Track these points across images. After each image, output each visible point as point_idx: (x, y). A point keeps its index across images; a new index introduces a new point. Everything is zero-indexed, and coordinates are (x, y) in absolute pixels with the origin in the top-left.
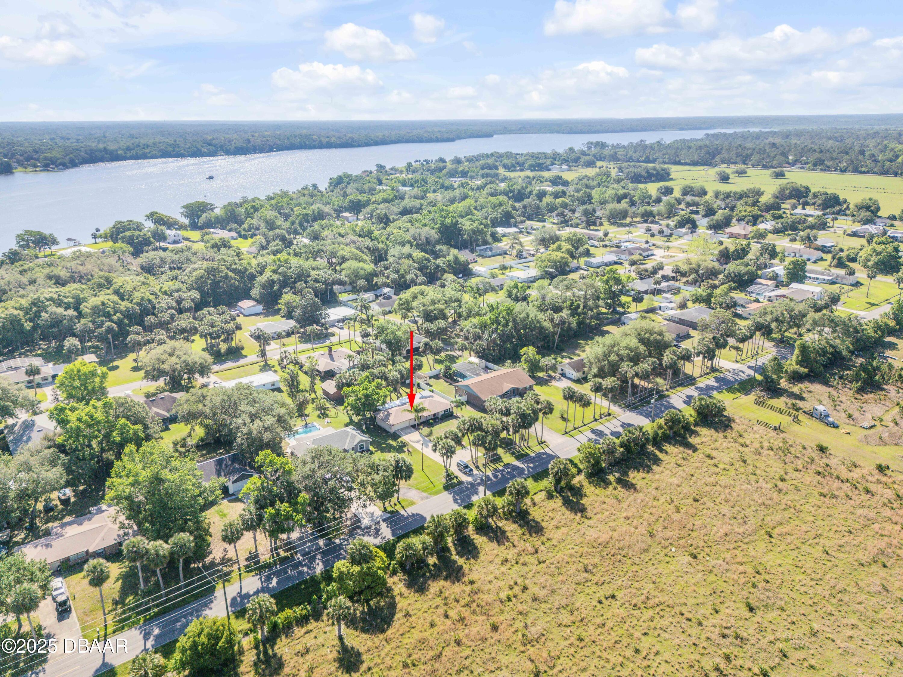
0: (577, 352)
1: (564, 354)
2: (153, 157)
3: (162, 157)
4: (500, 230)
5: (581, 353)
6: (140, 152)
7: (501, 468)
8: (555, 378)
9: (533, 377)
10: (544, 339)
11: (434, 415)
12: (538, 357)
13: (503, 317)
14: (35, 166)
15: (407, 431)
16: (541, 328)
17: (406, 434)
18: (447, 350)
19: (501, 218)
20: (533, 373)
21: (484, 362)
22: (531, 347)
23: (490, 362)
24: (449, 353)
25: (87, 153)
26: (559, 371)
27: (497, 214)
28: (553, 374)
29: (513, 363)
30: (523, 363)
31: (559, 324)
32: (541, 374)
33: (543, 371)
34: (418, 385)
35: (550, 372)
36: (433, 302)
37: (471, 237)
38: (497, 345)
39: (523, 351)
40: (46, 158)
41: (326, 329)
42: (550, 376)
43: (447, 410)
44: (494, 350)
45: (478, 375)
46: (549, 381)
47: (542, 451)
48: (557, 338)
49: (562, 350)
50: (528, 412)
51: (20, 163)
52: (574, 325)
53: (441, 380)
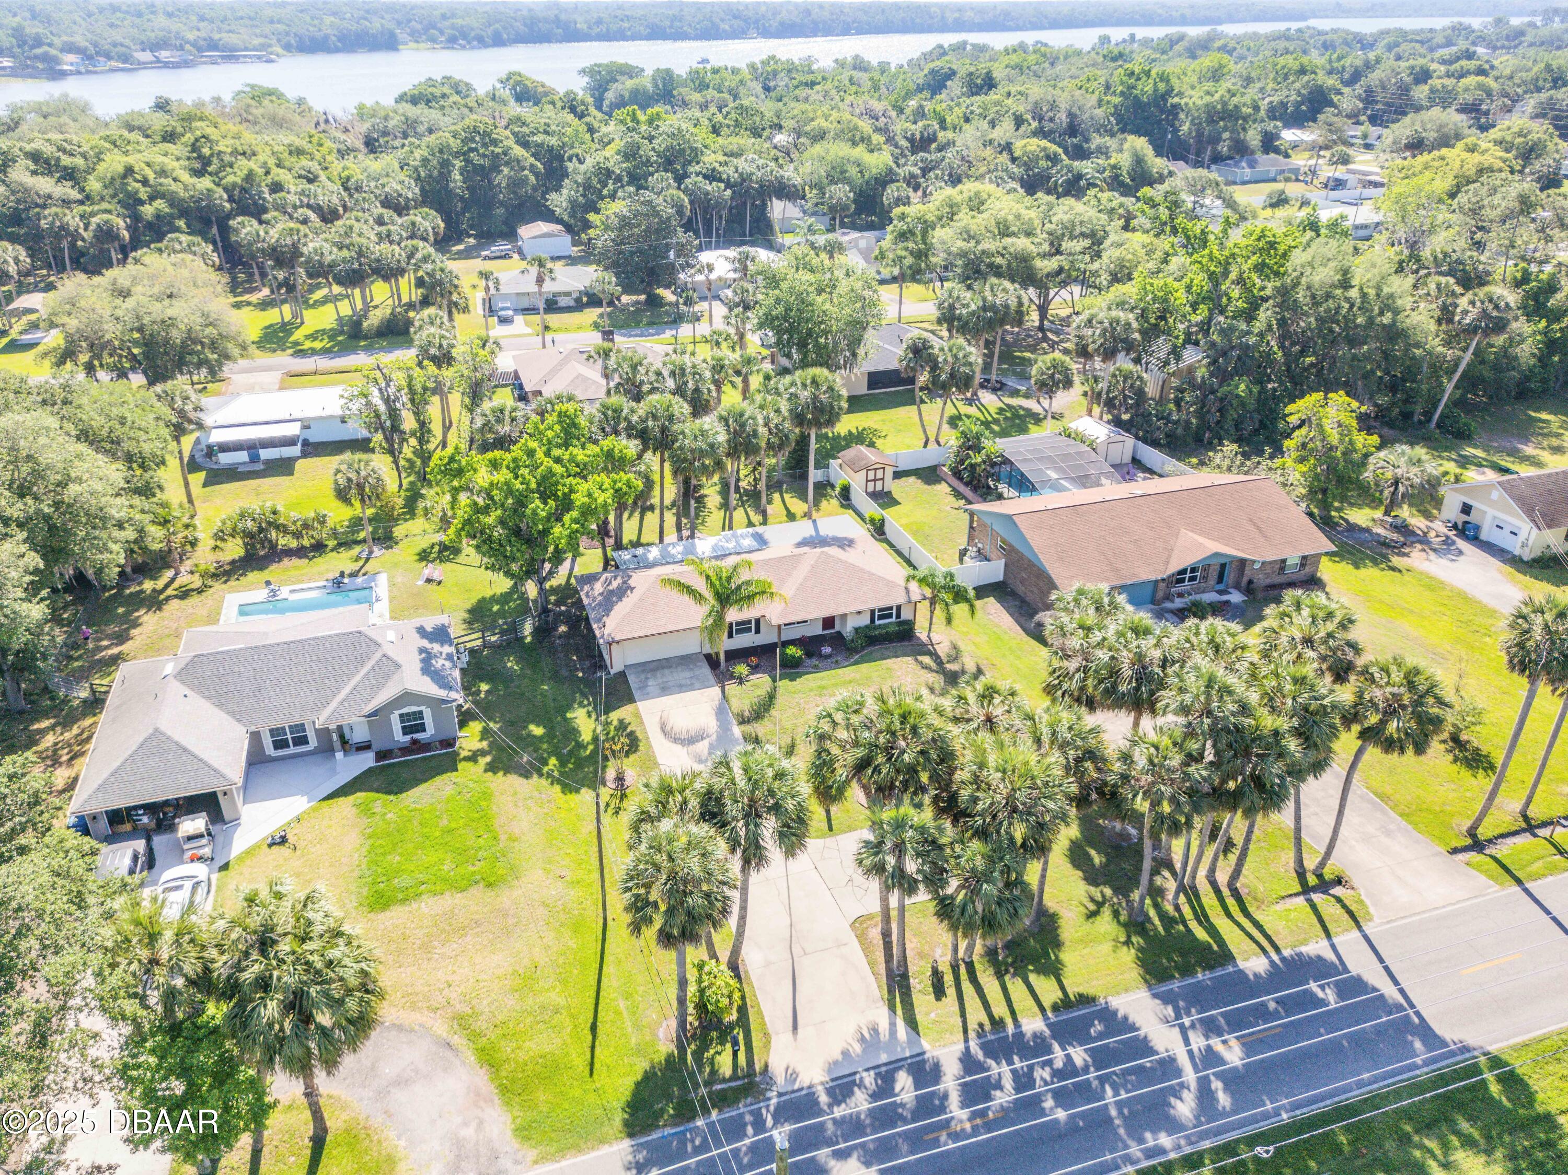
0: (1529, 450)
1: (1470, 451)
2: (634, 38)
3: (649, 38)
4: (1289, 135)
5: (1545, 456)
6: (614, 27)
7: (1033, 1024)
8: (1423, 540)
9: (1326, 523)
10: (1393, 388)
11: (829, 622)
12: (1363, 441)
13: (1240, 281)
14: (433, 40)
15: (683, 675)
16: (1394, 333)
17: (665, 690)
18: (1015, 393)
19: (1298, 105)
20: (1325, 506)
21: (1129, 442)
22: (1339, 398)
23: (1155, 444)
24: (1015, 402)
25: (525, 25)
26: (1451, 509)
27: (1291, 94)
28: (1418, 522)
29: (1246, 456)
30: (1289, 462)
31: (1472, 330)
32: (1361, 516)
33: (1375, 503)
34: (845, 493)
35: (1405, 512)
36: (1004, 231)
37: (1200, 134)
38: (1193, 385)
39: (1297, 410)
40: (453, 27)
41: (689, 302)
42: (1403, 528)
43: (885, 613)
44: (1178, 402)
45: (1084, 481)
46: (1398, 549)
47: (1317, 947)
48: (1449, 387)
49: (1463, 436)
50: (1268, 722)
51: (416, 36)
52: (1526, 352)
53: (943, 488)
